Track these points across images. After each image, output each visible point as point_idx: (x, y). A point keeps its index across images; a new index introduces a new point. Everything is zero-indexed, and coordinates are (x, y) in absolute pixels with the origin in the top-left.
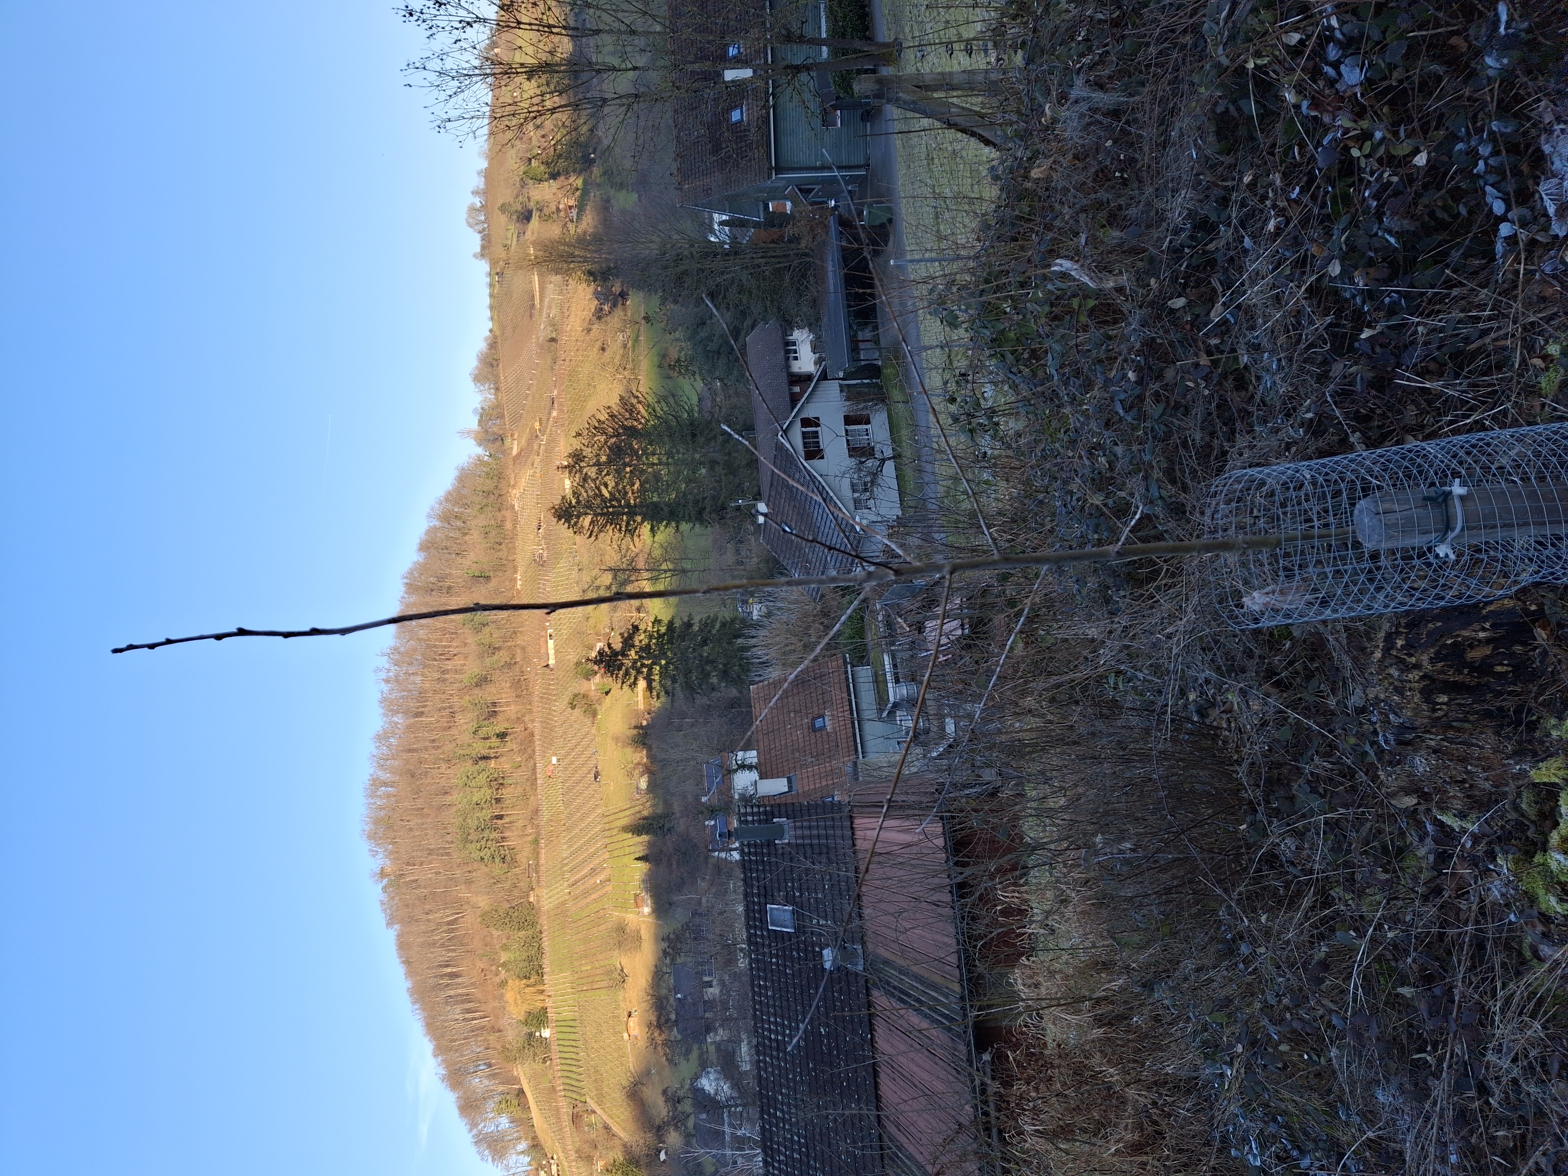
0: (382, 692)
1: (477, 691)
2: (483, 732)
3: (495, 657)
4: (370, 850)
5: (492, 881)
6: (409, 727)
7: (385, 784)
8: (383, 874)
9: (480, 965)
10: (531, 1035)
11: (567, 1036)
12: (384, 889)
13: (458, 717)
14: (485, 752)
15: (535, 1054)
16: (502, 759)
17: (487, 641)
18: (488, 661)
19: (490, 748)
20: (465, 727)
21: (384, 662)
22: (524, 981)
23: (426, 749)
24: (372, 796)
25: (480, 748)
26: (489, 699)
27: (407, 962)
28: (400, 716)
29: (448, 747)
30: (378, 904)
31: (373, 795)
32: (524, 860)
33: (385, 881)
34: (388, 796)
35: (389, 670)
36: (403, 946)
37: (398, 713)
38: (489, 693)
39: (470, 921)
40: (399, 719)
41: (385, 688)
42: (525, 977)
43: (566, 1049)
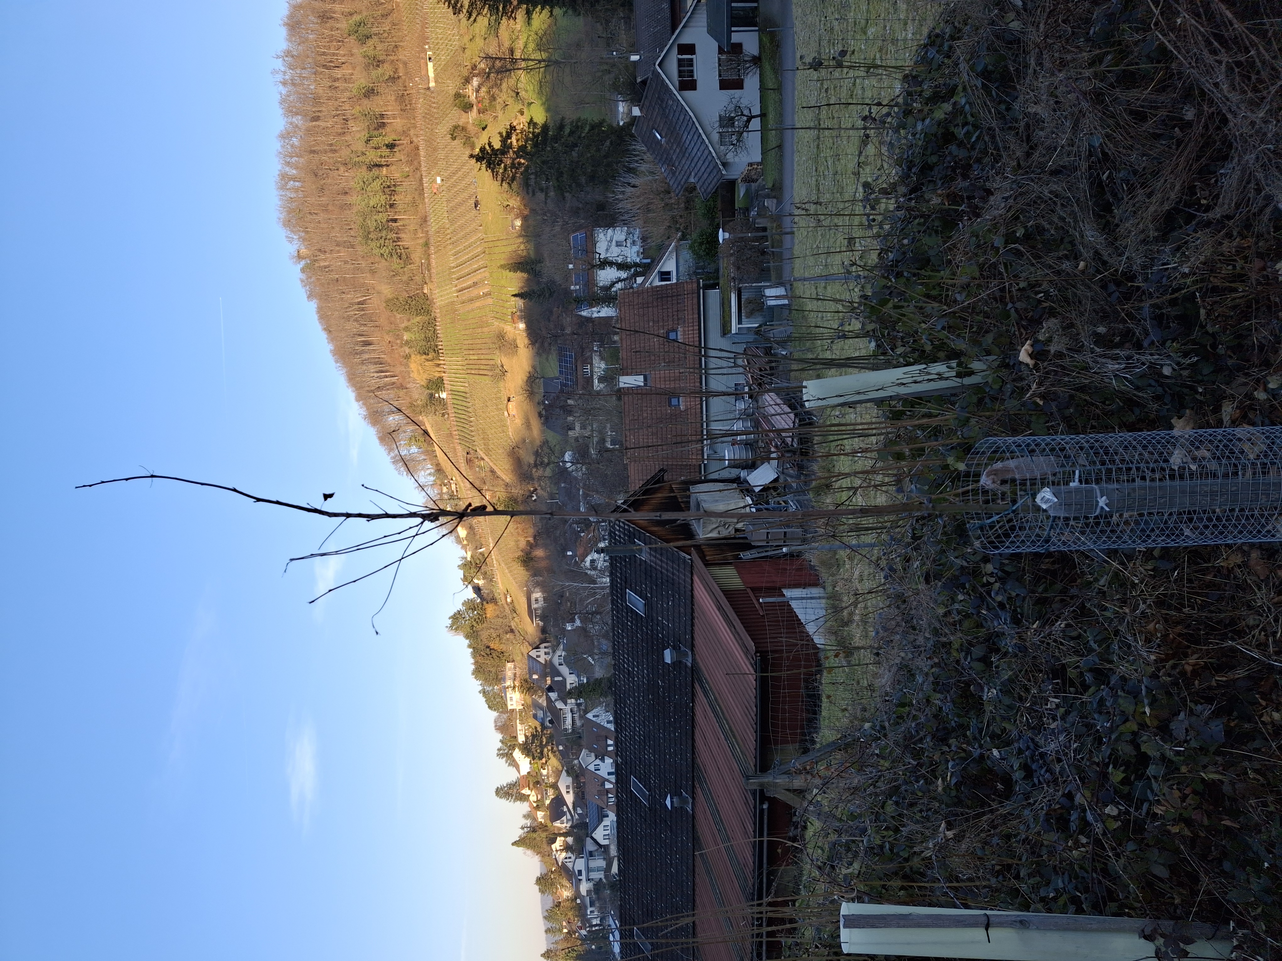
0: (281, 94)
1: (365, 102)
2: (374, 142)
3: (380, 70)
4: (287, 237)
5: (392, 273)
6: (308, 130)
7: (294, 179)
8: (299, 257)
9: (388, 338)
10: (431, 396)
11: (460, 403)
12: (303, 270)
13: (351, 123)
14: (377, 160)
15: (436, 410)
16: (393, 168)
17: (371, 53)
18: (375, 73)
19: (381, 157)
20: (358, 136)
21: (279, 64)
22: (424, 356)
23: (326, 152)
24: (281, 189)
25: (372, 156)
26: (378, 110)
27: (328, 330)
28: (300, 117)
29: (345, 153)
30: (299, 282)
31: (283, 187)
32: (417, 259)
33: (303, 263)
34: (296, 190)
35: (285, 73)
36: (324, 316)
37: (297, 114)
38: (376, 105)
39: (376, 303)
40: (298, 120)
41: (284, 90)
42: (425, 354)
43: (460, 412)
